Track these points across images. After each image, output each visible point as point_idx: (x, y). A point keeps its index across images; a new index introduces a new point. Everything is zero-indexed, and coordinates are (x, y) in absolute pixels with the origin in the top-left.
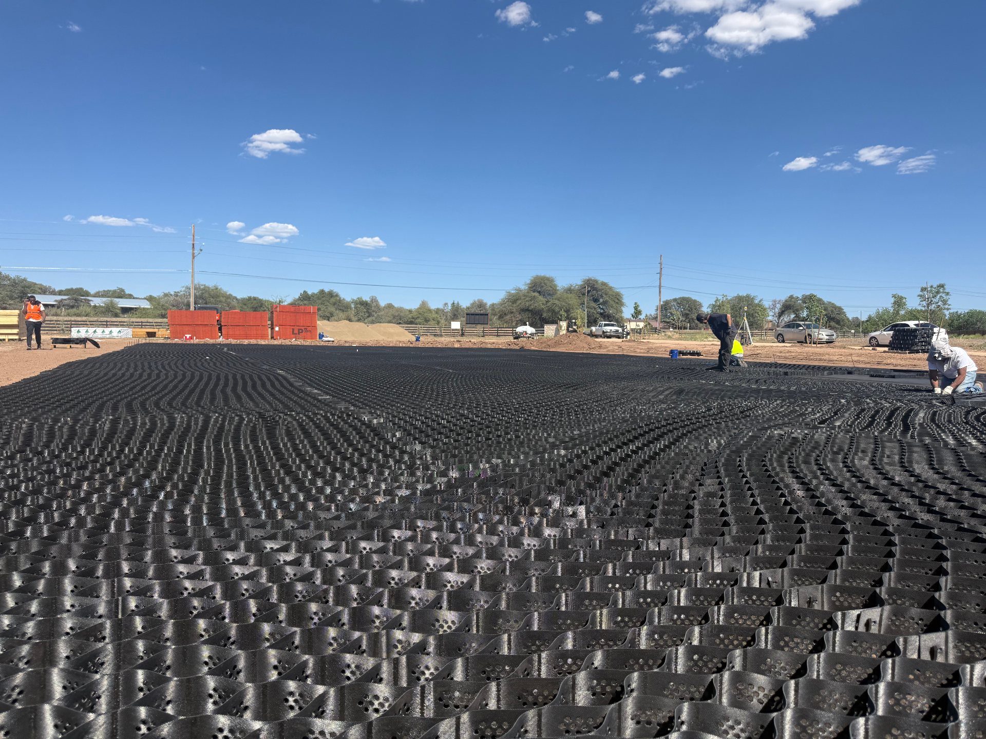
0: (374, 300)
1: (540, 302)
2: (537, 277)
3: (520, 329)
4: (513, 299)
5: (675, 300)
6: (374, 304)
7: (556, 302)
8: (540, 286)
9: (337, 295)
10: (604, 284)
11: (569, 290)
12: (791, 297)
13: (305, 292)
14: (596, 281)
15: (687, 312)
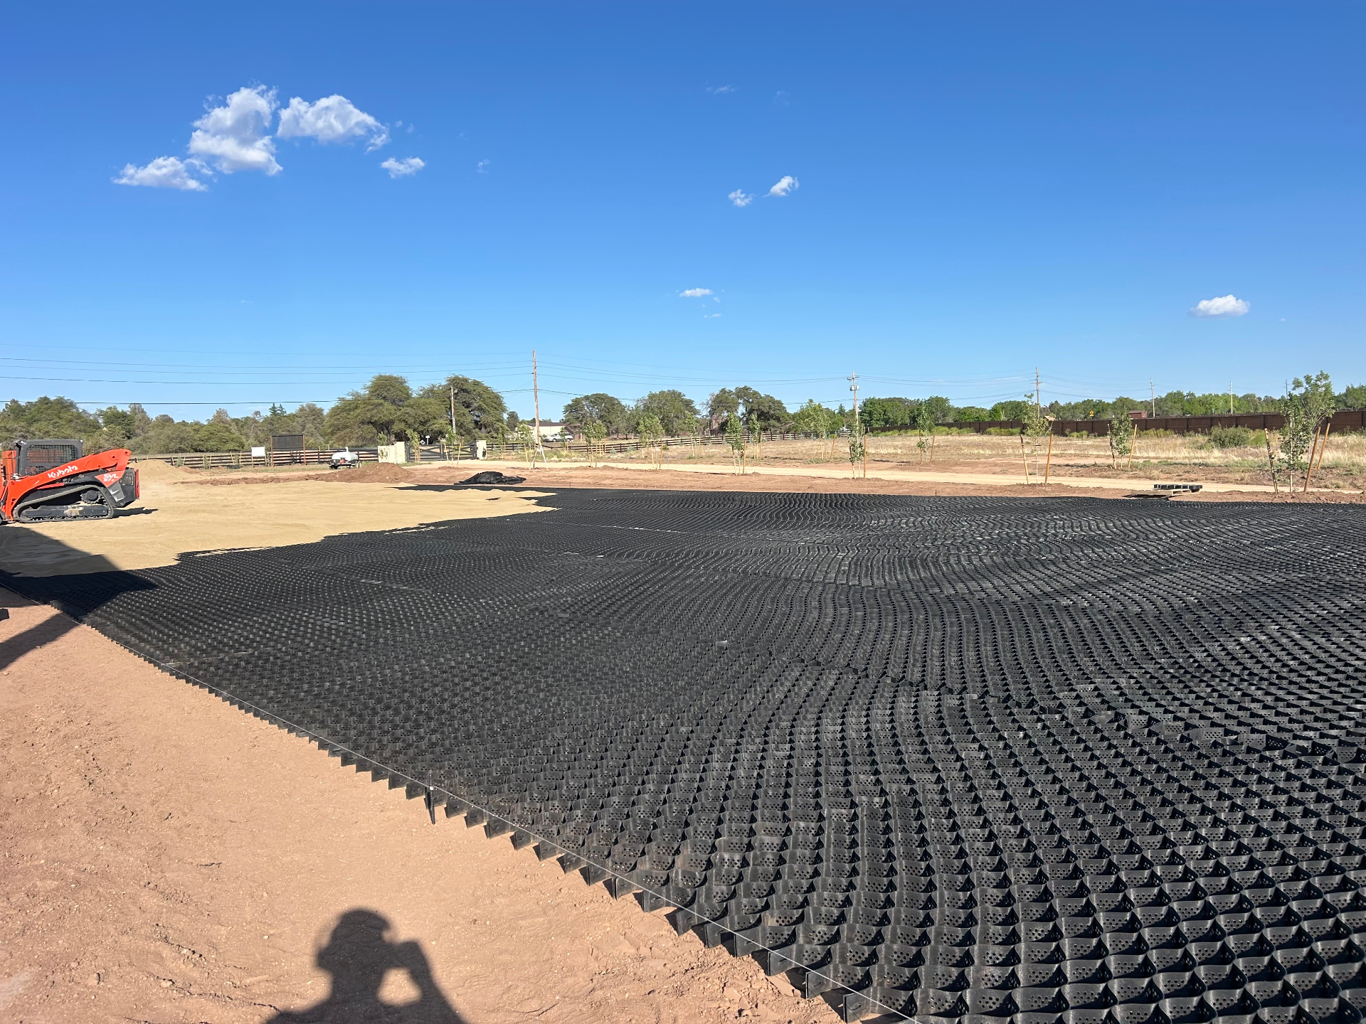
0: (137, 409)
1: (387, 411)
2: (380, 378)
3: (336, 456)
4: (346, 408)
5: (587, 398)
6: (139, 416)
7: (409, 410)
8: (388, 389)
9: (72, 405)
10: (476, 383)
11: (431, 393)
12: (723, 391)
13: (13, 401)
14: (466, 380)
15: (603, 413)
